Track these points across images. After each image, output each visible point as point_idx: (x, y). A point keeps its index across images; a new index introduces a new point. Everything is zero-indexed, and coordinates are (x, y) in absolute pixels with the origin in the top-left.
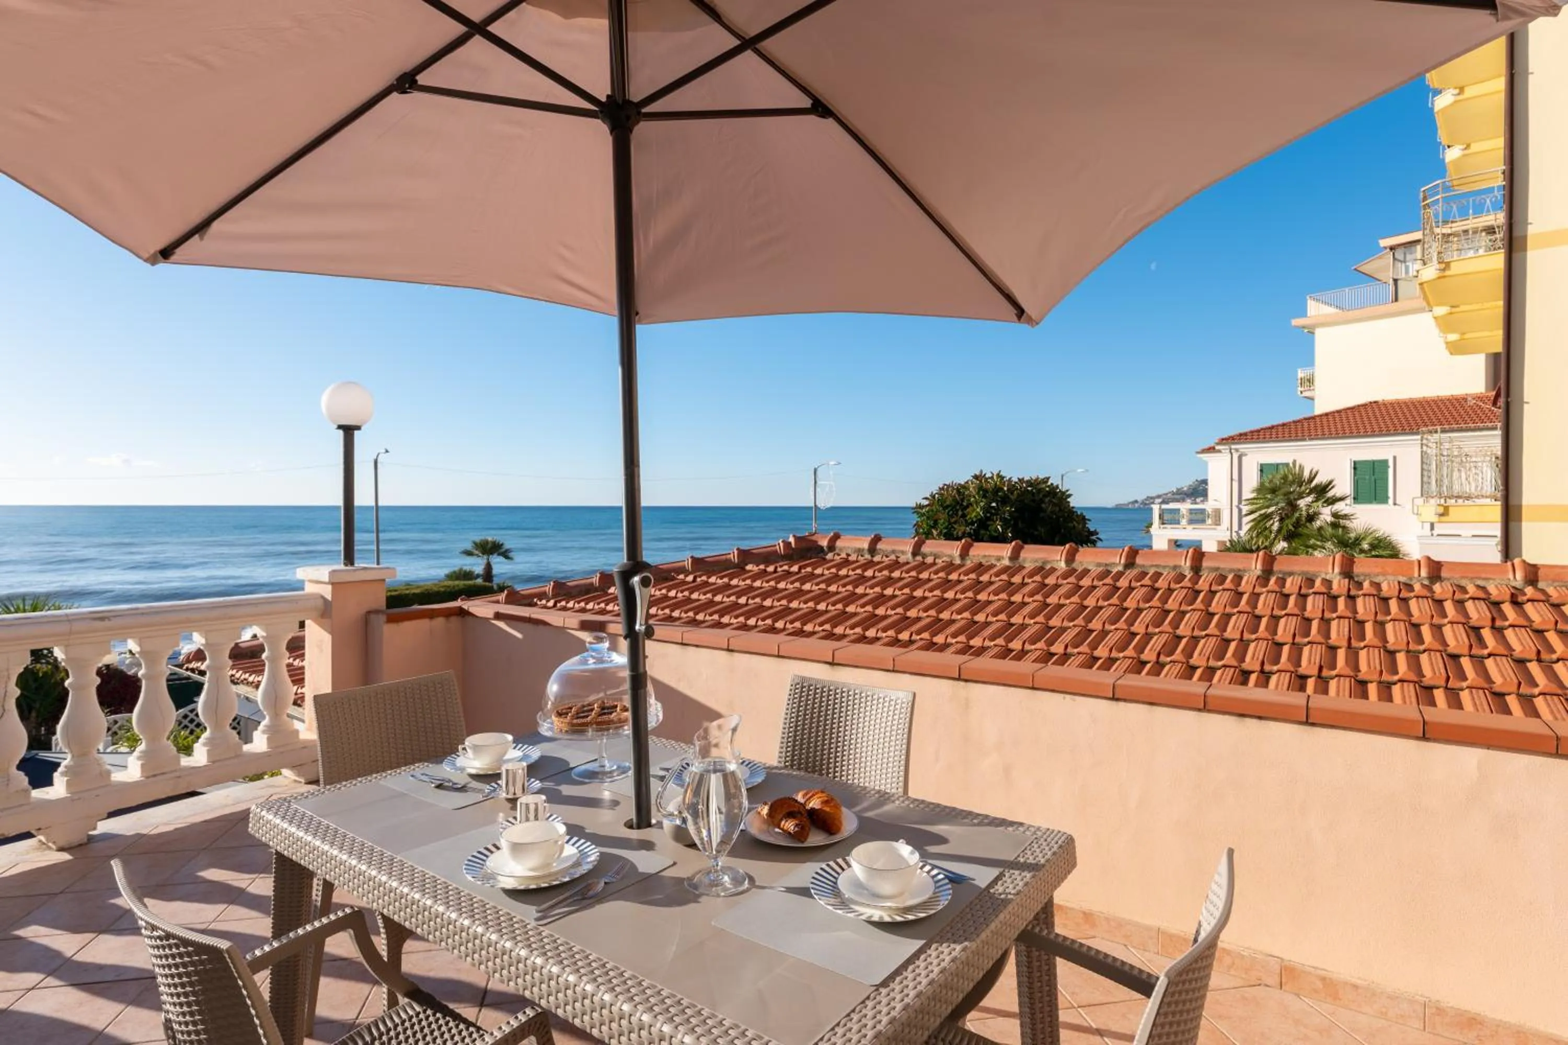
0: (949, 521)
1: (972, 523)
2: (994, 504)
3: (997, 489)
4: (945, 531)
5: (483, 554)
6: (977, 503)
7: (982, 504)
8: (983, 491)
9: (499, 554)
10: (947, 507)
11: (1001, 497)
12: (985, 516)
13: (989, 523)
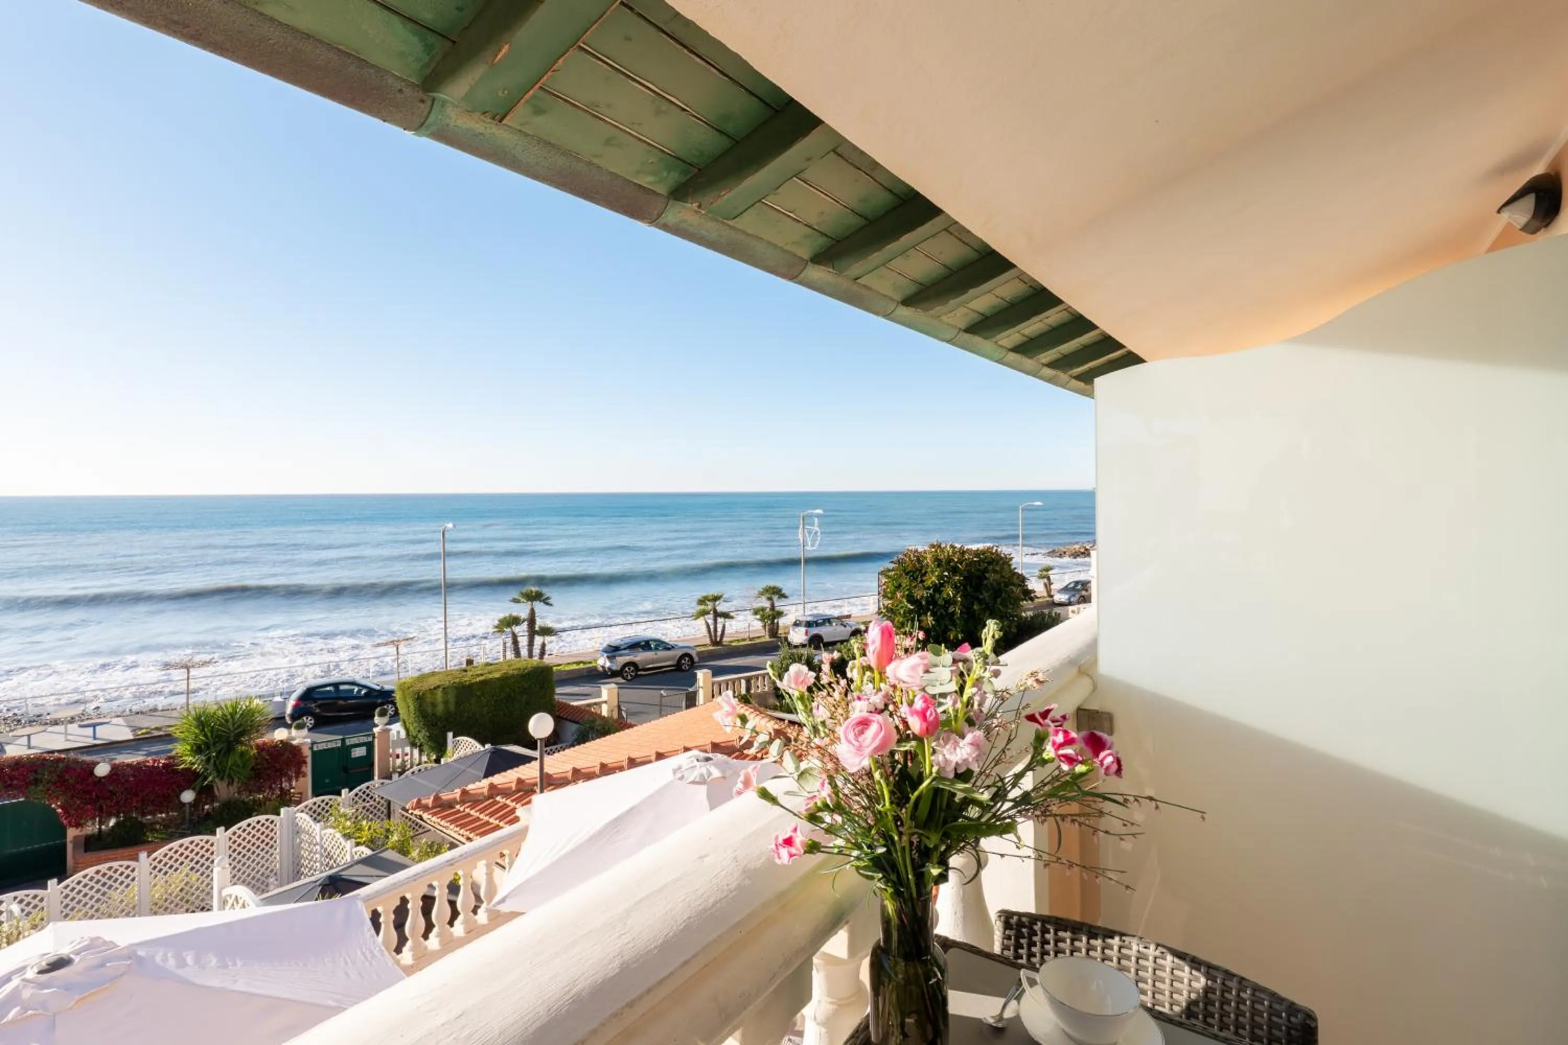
0: (910, 585)
1: (929, 588)
2: (946, 573)
3: (950, 560)
4: (907, 593)
5: (528, 600)
6: (933, 572)
7: (937, 573)
8: (938, 562)
9: (540, 601)
10: (909, 572)
11: (952, 567)
12: (940, 583)
13: (942, 589)
